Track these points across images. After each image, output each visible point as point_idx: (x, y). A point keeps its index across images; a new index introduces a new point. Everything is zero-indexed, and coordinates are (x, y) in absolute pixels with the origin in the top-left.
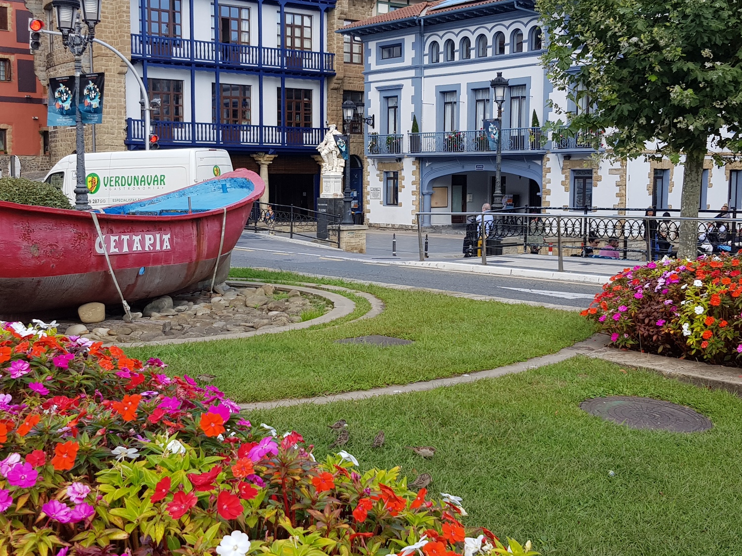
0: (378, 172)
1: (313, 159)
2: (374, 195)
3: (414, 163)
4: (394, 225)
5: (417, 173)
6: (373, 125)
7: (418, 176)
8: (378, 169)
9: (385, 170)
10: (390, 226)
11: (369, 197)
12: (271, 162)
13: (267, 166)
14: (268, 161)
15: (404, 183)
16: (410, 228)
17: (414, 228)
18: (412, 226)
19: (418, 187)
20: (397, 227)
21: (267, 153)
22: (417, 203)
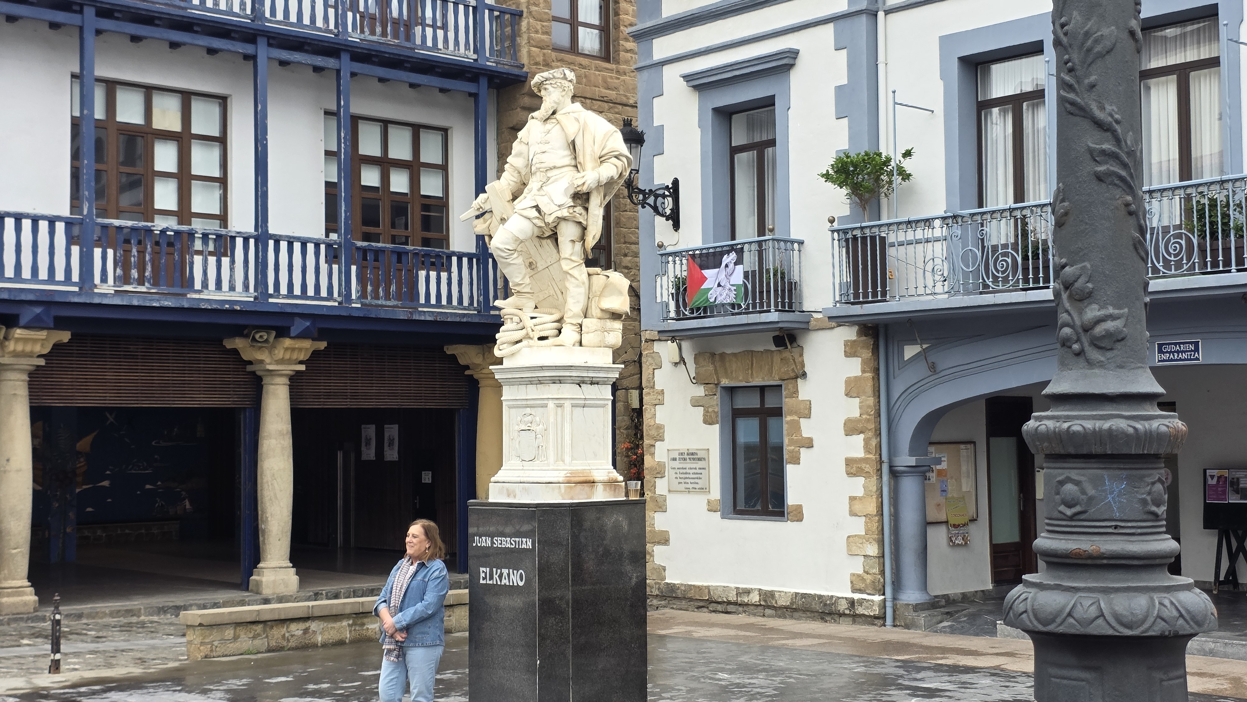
0: (700, 391)
1: (453, 358)
2: (683, 477)
3: (850, 351)
4: (772, 594)
5: (869, 387)
6: (675, 218)
7: (871, 401)
8: (698, 380)
9: (725, 382)
10: (755, 598)
11: (661, 487)
12: (302, 368)
13: (286, 380)
14: (290, 362)
15: (807, 428)
16: (843, 606)
17: (860, 610)
18: (852, 603)
19: (874, 442)
20: (783, 602)
21: (282, 332)
22: (871, 507)
